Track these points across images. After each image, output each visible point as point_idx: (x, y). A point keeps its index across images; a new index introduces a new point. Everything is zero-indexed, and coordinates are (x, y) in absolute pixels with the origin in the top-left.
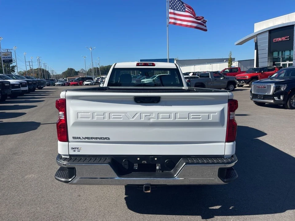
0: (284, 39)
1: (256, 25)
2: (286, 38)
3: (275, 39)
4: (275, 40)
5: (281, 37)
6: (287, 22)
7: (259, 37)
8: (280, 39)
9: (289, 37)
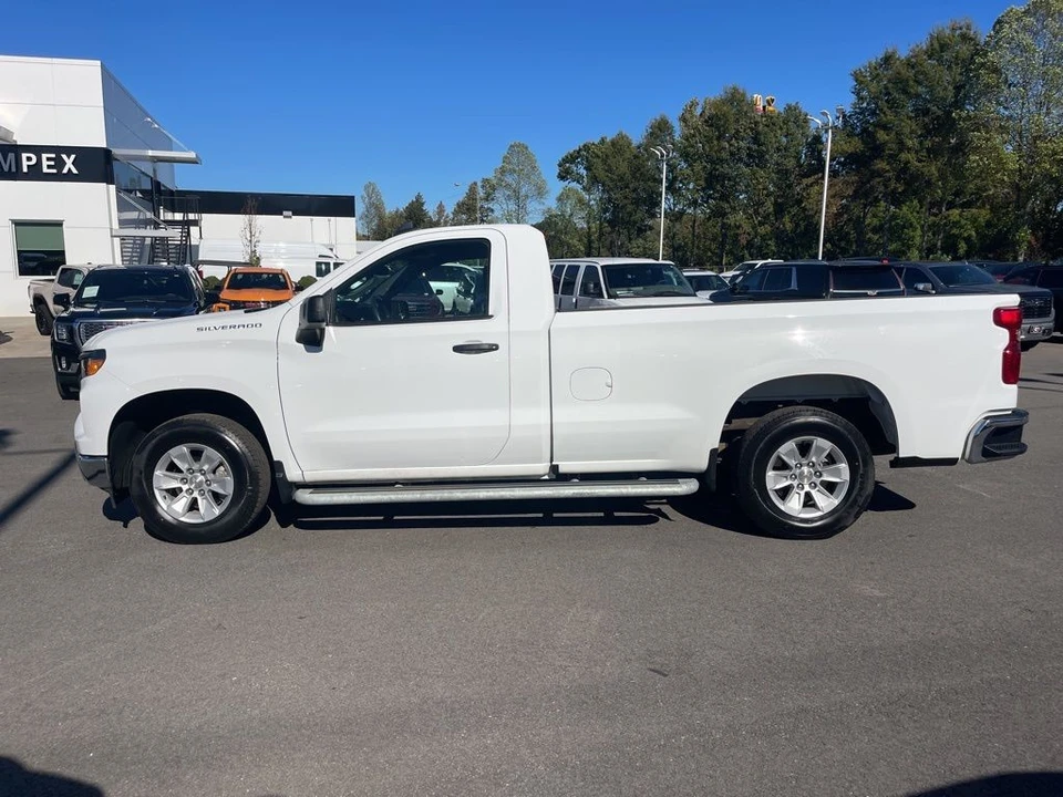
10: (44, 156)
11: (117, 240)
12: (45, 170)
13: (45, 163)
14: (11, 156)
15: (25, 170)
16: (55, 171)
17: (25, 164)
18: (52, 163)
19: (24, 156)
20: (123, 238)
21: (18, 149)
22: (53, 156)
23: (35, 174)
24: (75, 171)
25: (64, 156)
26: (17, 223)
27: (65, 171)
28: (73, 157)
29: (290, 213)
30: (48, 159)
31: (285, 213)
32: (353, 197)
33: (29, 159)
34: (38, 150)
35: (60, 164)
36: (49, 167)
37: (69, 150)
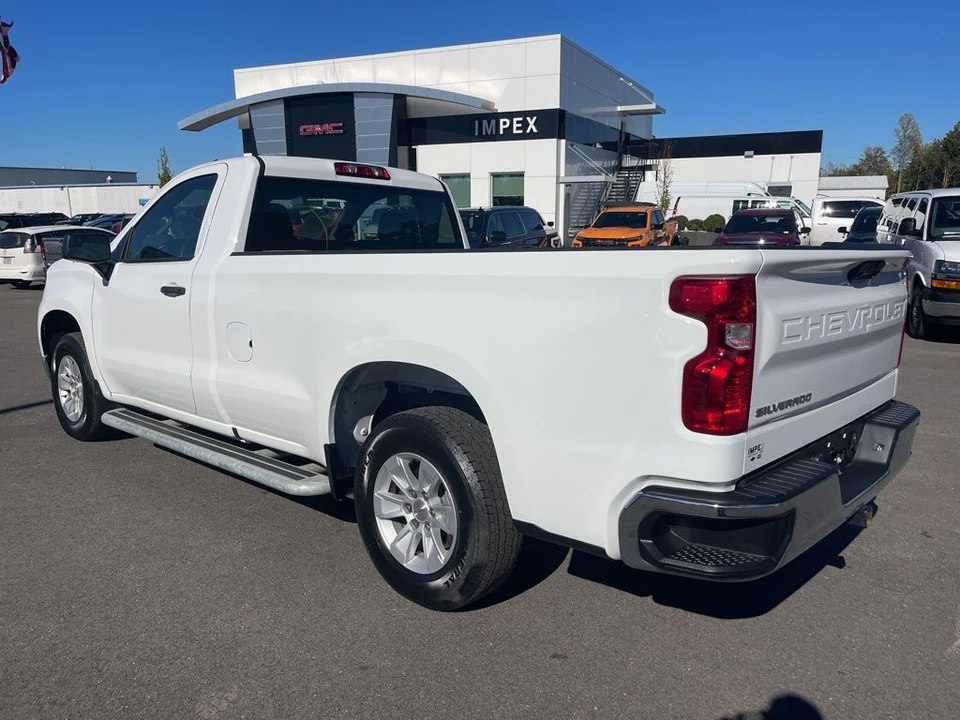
0: (328, 128)
1: (239, 74)
2: (334, 128)
3: (305, 127)
4: (305, 130)
5: (321, 124)
6: (329, 80)
7: (256, 114)
8: (318, 128)
9: (341, 124)
10: (515, 120)
11: (562, 186)
12: (515, 131)
13: (515, 125)
14: (493, 122)
15: (501, 132)
16: (521, 131)
17: (502, 127)
18: (520, 125)
19: (502, 121)
20: (568, 185)
21: (497, 116)
22: (521, 119)
23: (509, 135)
24: (535, 131)
25: (528, 119)
26: (495, 176)
27: (528, 131)
28: (535, 118)
29: (752, 153)
30: (518, 122)
31: (746, 153)
32: (820, 132)
33: (505, 123)
34: (510, 115)
35: (525, 124)
36: (518, 128)
37: (531, 113)
